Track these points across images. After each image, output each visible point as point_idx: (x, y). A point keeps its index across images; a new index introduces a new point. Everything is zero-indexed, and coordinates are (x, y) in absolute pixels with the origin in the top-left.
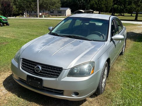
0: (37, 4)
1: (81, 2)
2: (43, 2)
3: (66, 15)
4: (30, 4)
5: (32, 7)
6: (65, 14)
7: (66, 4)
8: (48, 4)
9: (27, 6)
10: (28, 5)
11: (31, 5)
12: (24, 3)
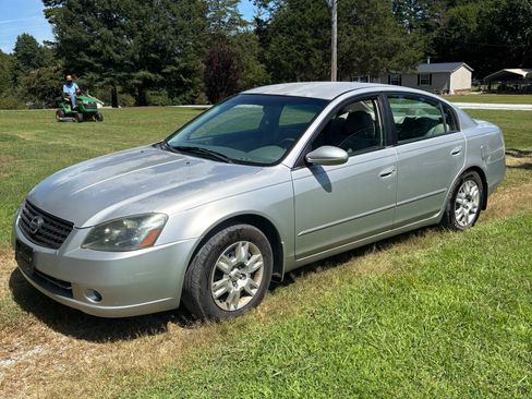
0: (330, 54)
1: (523, 37)
2: (353, 47)
3: (448, 92)
4: (307, 58)
5: (314, 65)
6: (445, 88)
7: (457, 48)
8: (372, 53)
9: (298, 63)
10: (302, 60)
11: (312, 60)
12: (288, 53)
